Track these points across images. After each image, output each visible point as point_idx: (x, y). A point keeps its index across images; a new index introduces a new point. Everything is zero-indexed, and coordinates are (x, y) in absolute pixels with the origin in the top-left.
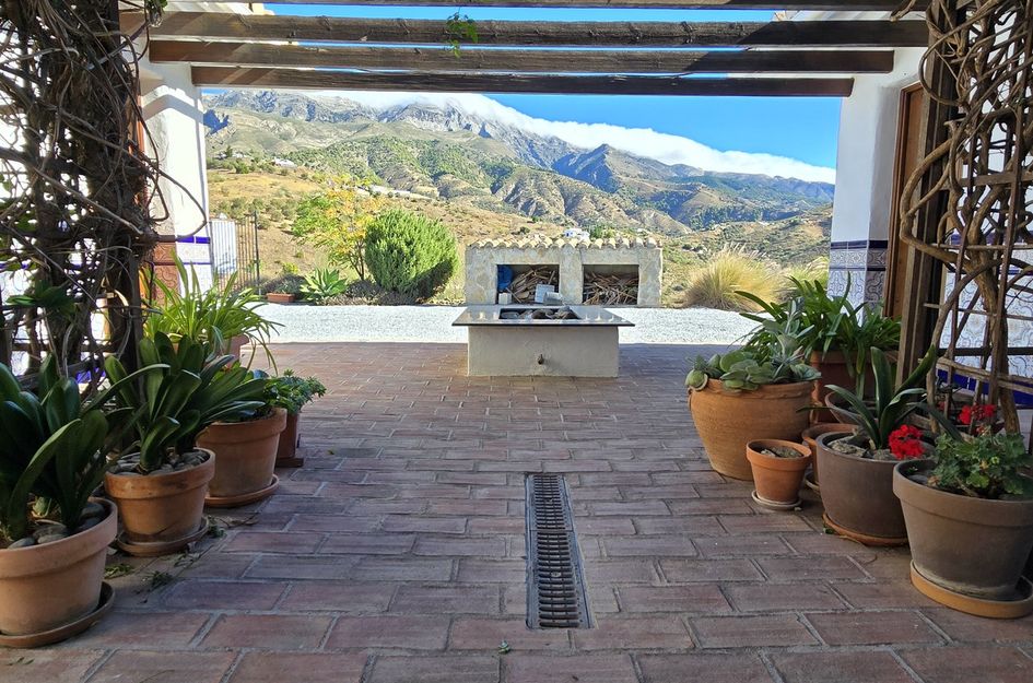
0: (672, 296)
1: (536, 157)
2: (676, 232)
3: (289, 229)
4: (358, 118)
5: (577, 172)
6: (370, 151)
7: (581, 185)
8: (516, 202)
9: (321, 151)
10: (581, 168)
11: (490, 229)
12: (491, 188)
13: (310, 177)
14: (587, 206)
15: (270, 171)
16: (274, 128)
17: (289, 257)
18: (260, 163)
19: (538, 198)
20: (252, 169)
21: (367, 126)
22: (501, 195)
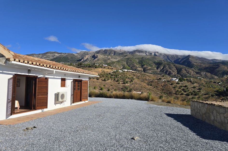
0: (203, 96)
1: (169, 59)
2: (213, 78)
3: (103, 80)
4: (125, 54)
5: (181, 63)
6: (127, 61)
7: (182, 66)
8: (163, 71)
9: (116, 62)
10: (182, 62)
11: (151, 79)
12: (157, 68)
13: (110, 68)
14: (184, 71)
15: (102, 67)
16: (107, 57)
17: (102, 86)
18: (100, 66)
19: (169, 70)
20: (98, 67)
21: (126, 55)
22: (159, 70)
